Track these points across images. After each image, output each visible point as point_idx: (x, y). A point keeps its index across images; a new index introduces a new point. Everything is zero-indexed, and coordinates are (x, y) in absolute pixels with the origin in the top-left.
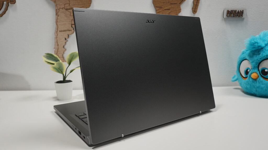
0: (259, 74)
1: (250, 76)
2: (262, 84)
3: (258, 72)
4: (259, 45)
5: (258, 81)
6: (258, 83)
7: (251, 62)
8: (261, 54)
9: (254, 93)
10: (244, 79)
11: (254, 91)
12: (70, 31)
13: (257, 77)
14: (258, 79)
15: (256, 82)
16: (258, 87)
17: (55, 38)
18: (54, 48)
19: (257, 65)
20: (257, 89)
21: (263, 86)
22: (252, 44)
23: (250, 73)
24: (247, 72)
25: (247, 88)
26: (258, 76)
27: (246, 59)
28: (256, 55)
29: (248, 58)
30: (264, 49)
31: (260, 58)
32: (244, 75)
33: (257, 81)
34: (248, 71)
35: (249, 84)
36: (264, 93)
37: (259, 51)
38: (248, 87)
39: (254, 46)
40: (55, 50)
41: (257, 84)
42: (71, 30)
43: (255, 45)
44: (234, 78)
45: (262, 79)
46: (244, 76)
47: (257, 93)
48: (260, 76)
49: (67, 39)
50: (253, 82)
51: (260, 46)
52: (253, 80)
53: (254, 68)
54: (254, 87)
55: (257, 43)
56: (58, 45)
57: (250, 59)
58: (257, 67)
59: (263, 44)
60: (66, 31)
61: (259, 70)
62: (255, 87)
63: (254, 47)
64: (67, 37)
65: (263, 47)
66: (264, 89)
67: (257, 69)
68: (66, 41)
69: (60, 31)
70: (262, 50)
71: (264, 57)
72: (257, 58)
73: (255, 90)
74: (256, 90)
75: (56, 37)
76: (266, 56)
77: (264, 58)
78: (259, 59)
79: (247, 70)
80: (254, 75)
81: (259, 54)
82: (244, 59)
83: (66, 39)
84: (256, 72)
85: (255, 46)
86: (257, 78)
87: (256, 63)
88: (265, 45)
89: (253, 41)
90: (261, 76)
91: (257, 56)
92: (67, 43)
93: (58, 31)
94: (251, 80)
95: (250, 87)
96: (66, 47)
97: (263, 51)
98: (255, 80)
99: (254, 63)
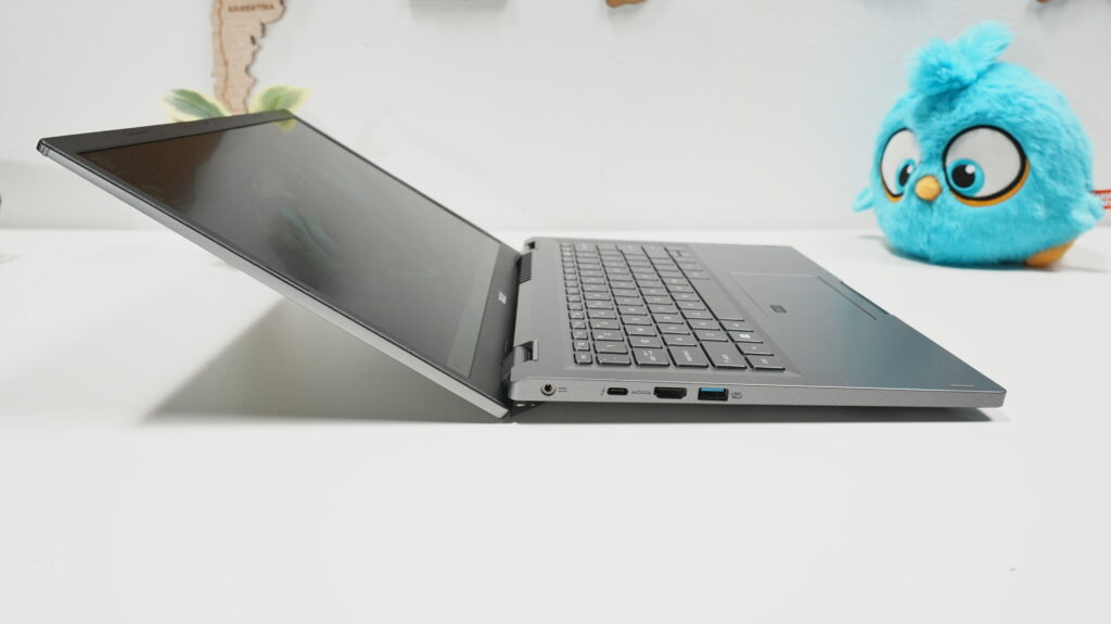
0: (943, 182)
1: (913, 189)
2: (951, 219)
3: (941, 176)
4: (954, 73)
5: (939, 207)
6: (936, 213)
7: (920, 137)
8: (958, 109)
9: (922, 251)
10: (893, 199)
11: (920, 245)
12: (270, 11)
13: (935, 193)
14: (938, 201)
15: (932, 210)
16: (936, 230)
17: (214, 34)
18: (213, 75)
19: (940, 150)
20: (933, 236)
21: (953, 225)
22: (931, 71)
23: (911, 180)
24: (903, 177)
25: (898, 234)
26: (941, 191)
27: (904, 129)
28: (942, 111)
29: (910, 123)
30: (970, 90)
31: (955, 125)
32: (894, 187)
33: (935, 207)
34: (909, 170)
35: (906, 217)
36: (953, 252)
37: (951, 99)
38: (904, 227)
39: (936, 79)
40: (214, 80)
41: (934, 219)
42: (272, 7)
43: (939, 73)
44: (861, 197)
45: (951, 199)
46: (894, 191)
47: (931, 252)
48: (946, 188)
49: (259, 41)
50: (920, 210)
51: (956, 80)
52: (919, 203)
53: (929, 160)
54: (923, 229)
55: (948, 66)
56: (226, 63)
57: (919, 128)
58: (940, 157)
59: (968, 74)
60: (253, 8)
61: (945, 169)
62: (927, 228)
63: (936, 84)
64: (257, 34)
65: (967, 82)
66: (956, 235)
67: (940, 163)
68: (255, 47)
69: (230, 9)
70: (964, 93)
71: (967, 119)
72: (945, 122)
73: (925, 238)
74: (929, 242)
75: (217, 29)
76: (974, 117)
77: (969, 122)
78: (947, 129)
79: (906, 167)
80: (926, 187)
81: (952, 108)
82: (900, 127)
83: (253, 40)
84: (933, 176)
85: (939, 76)
86: (936, 197)
87: (939, 140)
88: (974, 76)
89: (933, 61)
90: (952, 189)
91: (945, 116)
92: (261, 56)
93: (225, 12)
94: (914, 202)
95: (909, 230)
96: (255, 70)
97: (968, 98)
98: (929, 202)
99: (930, 143)
